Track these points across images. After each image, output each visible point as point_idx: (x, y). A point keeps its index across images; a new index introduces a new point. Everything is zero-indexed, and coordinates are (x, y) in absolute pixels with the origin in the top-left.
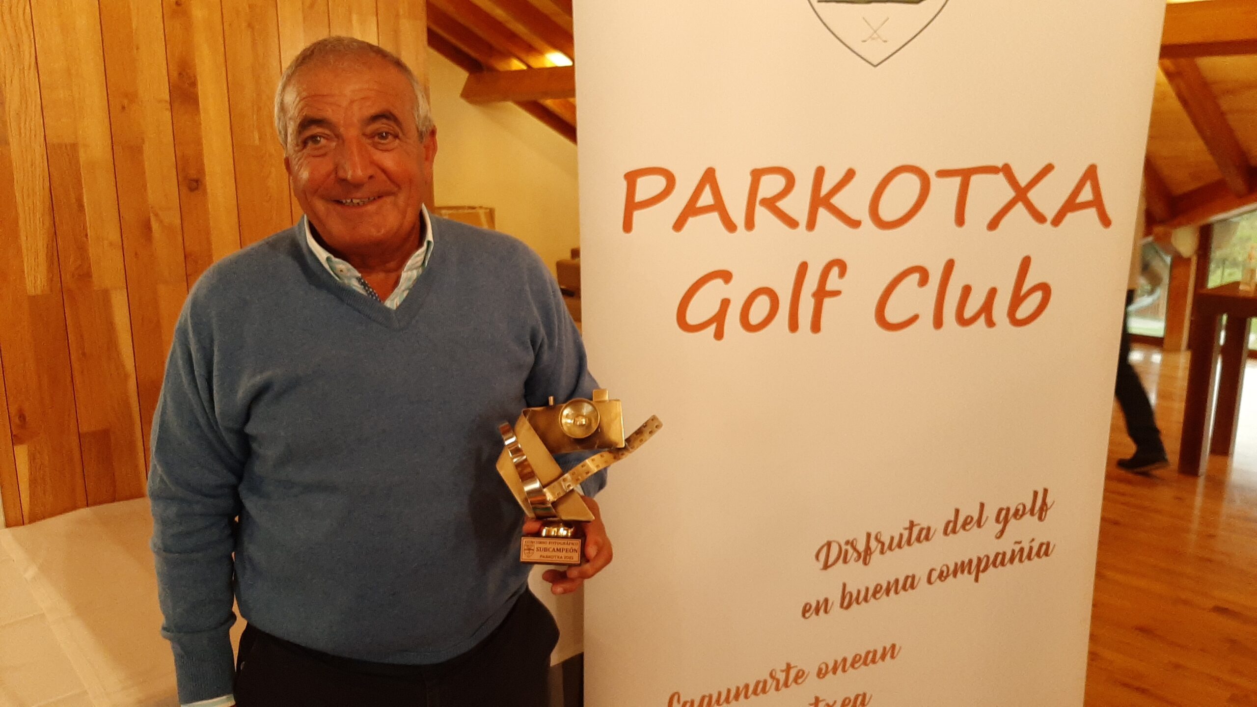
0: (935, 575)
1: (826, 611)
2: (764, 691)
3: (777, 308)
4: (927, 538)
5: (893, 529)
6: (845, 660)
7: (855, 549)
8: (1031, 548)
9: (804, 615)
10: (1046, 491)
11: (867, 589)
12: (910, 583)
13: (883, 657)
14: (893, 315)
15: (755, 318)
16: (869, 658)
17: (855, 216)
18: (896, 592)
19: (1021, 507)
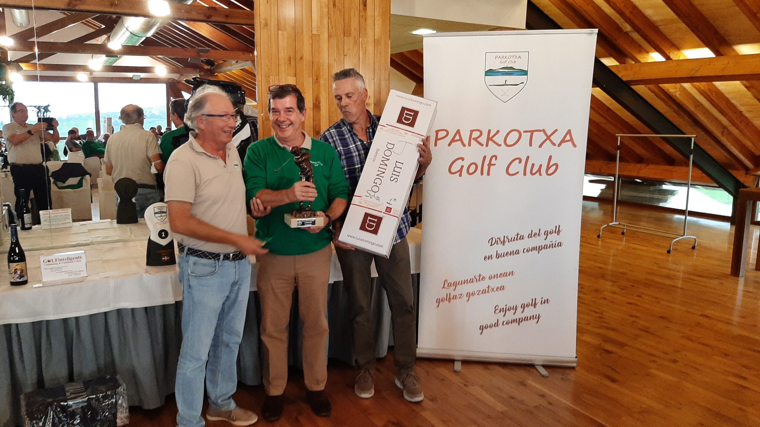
0: (525, 251)
1: (491, 259)
2: (472, 282)
3: (477, 169)
4: (523, 239)
5: (512, 235)
6: (497, 275)
7: (500, 240)
8: (555, 244)
9: (485, 259)
10: (559, 226)
11: (504, 253)
12: (517, 252)
13: (509, 275)
14: (511, 171)
15: (471, 171)
16: (505, 275)
17: (500, 144)
18: (513, 255)
19: (552, 231)
